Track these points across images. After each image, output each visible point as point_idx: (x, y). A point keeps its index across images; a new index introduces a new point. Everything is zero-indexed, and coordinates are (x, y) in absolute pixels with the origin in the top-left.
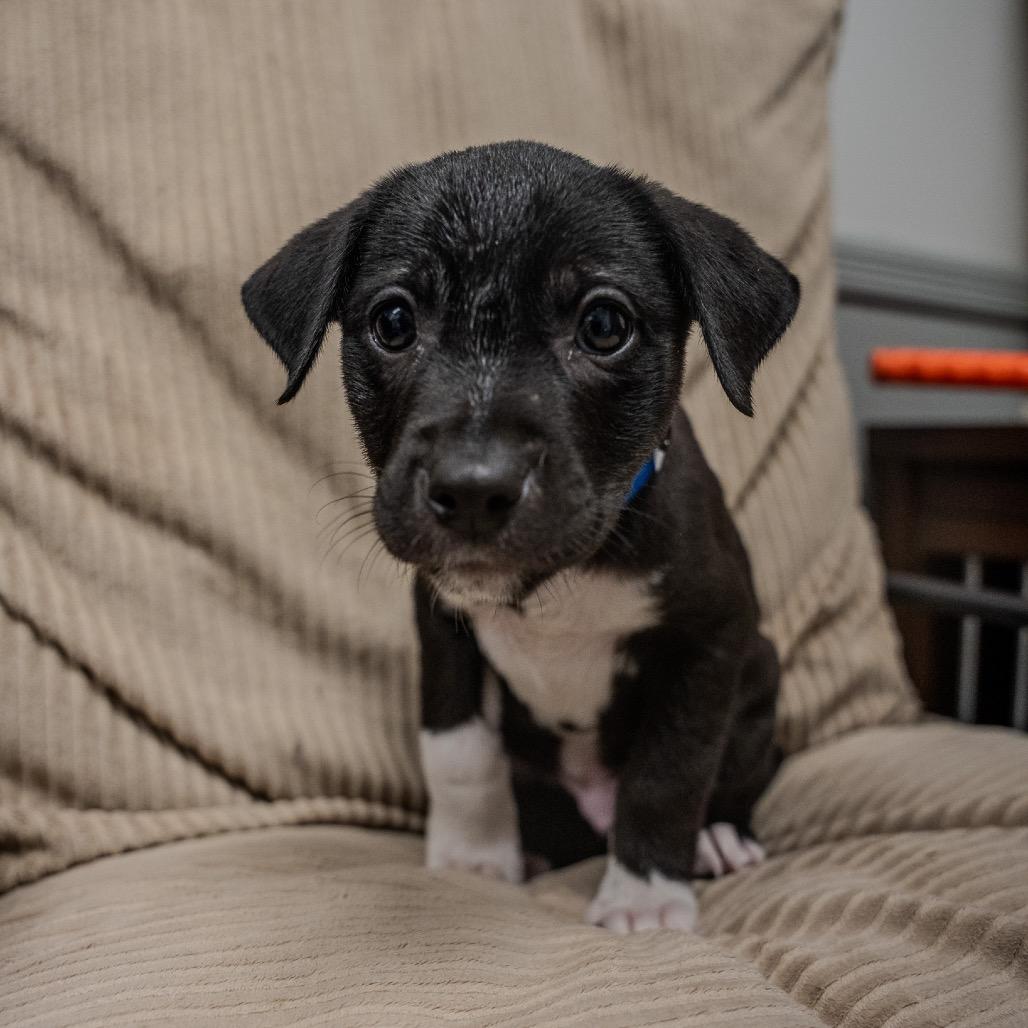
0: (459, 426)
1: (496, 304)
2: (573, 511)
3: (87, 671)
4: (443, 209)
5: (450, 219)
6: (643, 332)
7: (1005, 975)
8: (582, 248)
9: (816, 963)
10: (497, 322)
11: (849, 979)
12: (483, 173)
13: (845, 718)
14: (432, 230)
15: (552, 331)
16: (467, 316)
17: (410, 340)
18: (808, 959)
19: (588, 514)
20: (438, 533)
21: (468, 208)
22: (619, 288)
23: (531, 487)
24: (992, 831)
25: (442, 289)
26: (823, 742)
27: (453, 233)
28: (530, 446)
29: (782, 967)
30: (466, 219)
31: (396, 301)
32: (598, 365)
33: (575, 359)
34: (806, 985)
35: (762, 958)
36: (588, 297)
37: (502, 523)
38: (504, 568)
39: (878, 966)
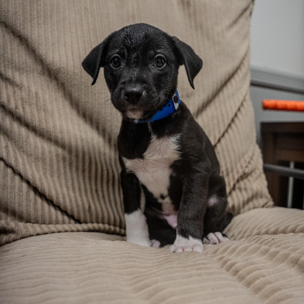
0: (130, 81)
1: (137, 58)
2: (153, 98)
3: (28, 182)
4: (125, 38)
5: (127, 40)
6: (167, 63)
7: (293, 270)
8: (155, 46)
9: (237, 264)
10: (137, 61)
11: (246, 269)
12: (134, 30)
13: (251, 205)
14: (124, 42)
15: (149, 63)
16: (131, 60)
17: (120, 65)
18: (235, 263)
19: (157, 99)
20: (126, 102)
21: (131, 38)
22: (163, 54)
23: (144, 93)
24: (292, 234)
25: (126, 54)
26: (244, 212)
27: (128, 43)
28: (144, 85)
29: (227, 264)
30: (130, 40)
31: (116, 57)
32: (158, 70)
33: (153, 68)
34: (234, 270)
35: (222, 262)
36: (157, 56)
37: (139, 100)
38: (140, 110)
39: (255, 265)
